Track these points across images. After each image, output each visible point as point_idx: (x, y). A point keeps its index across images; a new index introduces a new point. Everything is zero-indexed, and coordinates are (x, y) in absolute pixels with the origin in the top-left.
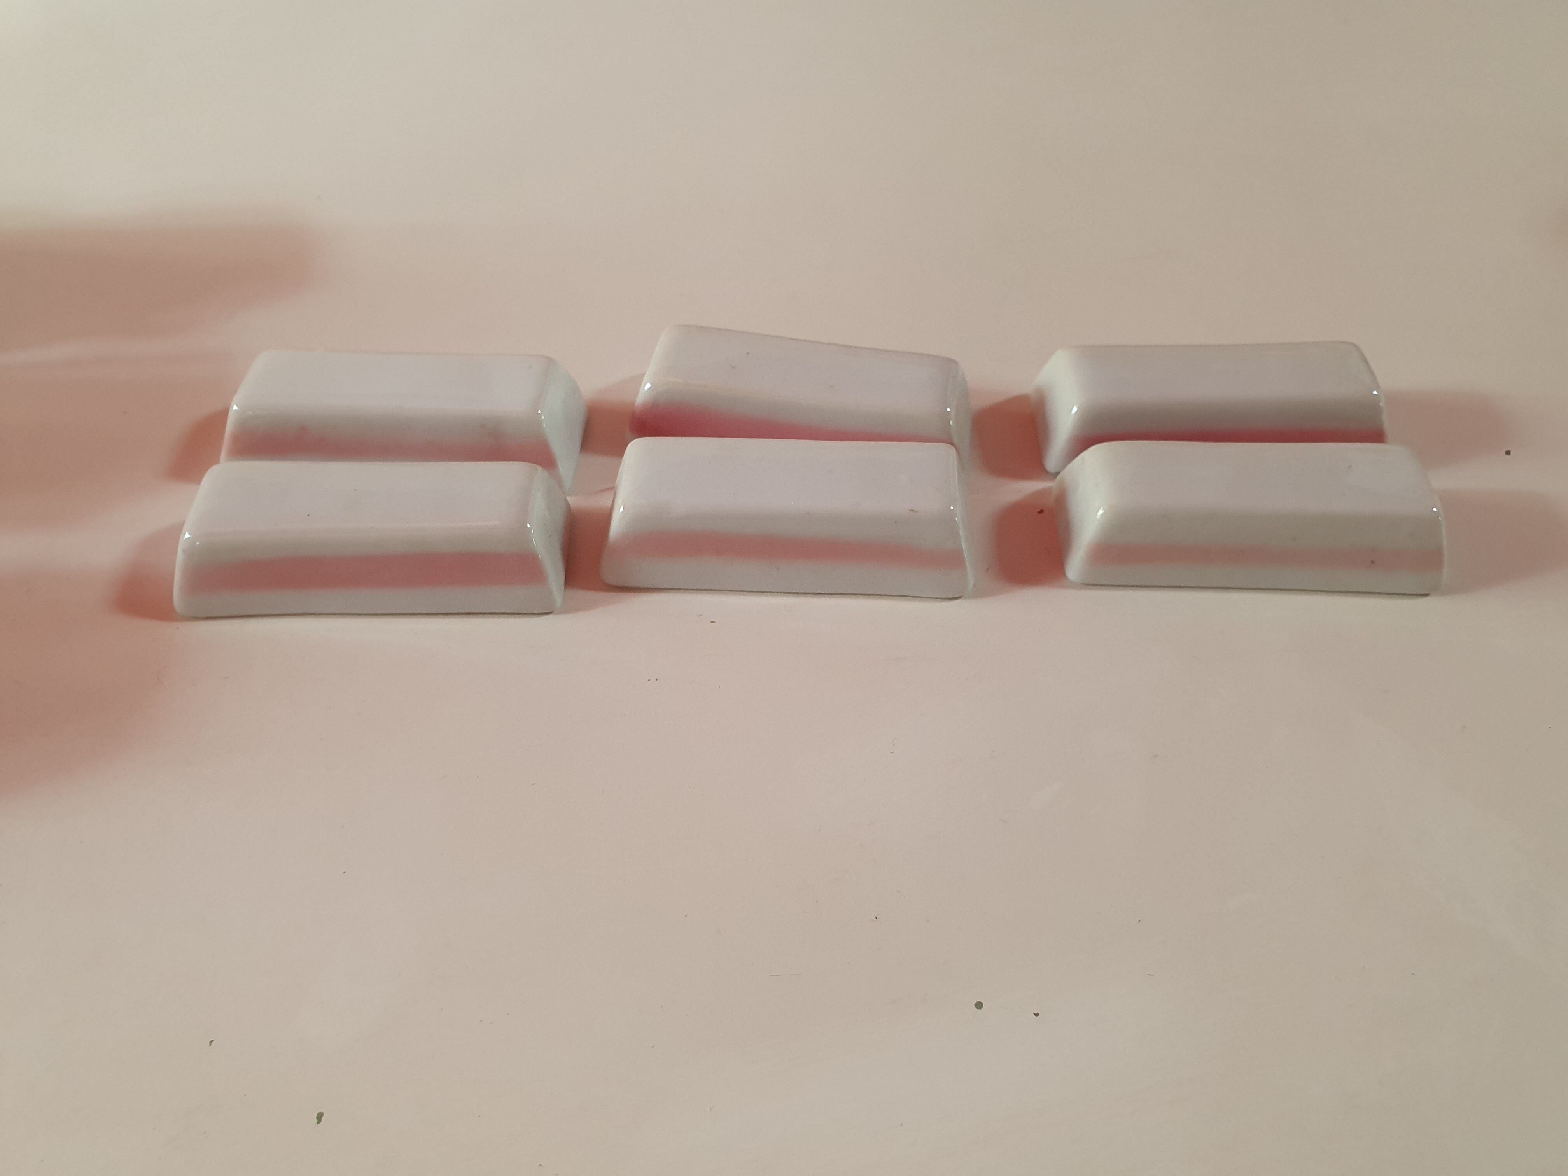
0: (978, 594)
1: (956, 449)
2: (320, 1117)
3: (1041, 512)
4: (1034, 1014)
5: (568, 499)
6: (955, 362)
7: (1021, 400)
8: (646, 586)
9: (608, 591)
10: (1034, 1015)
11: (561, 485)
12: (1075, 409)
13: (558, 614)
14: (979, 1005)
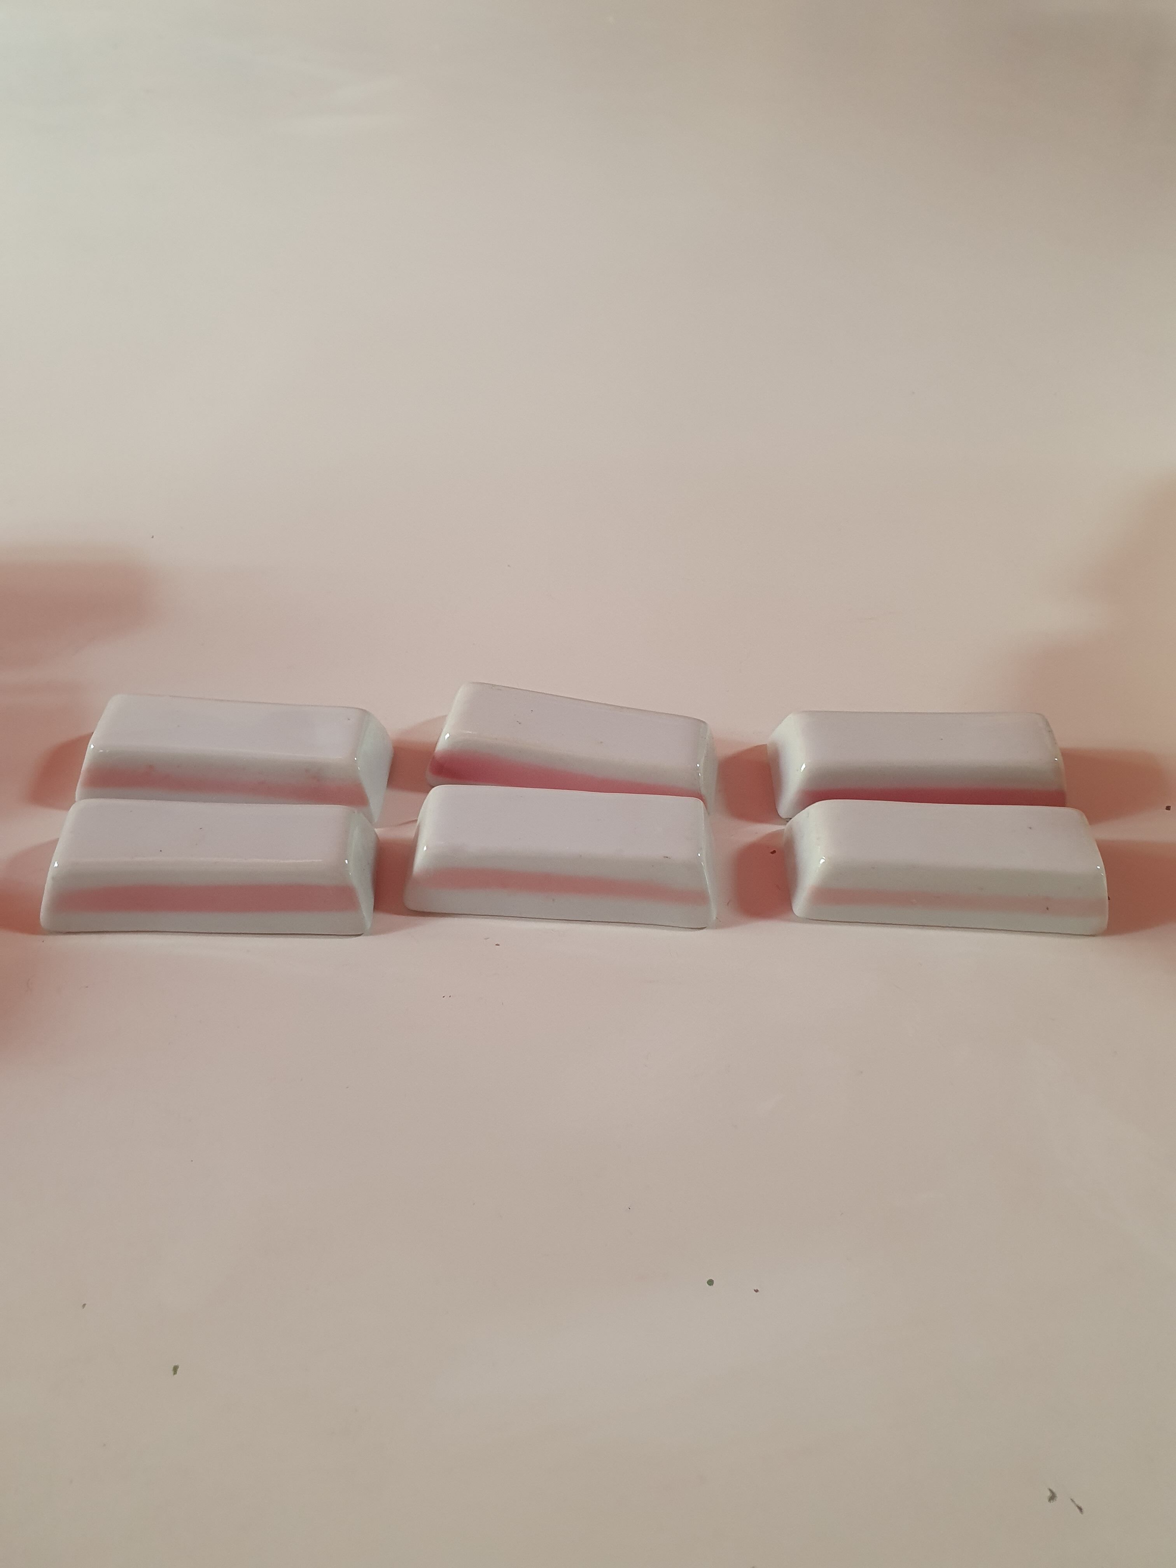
0: (720, 925)
1: (704, 803)
2: (175, 1369)
3: (774, 852)
4: (755, 1290)
5: (376, 830)
6: (704, 722)
7: (761, 749)
8: (439, 911)
9: (408, 915)
10: (754, 1292)
11: (370, 820)
12: (804, 766)
13: (367, 935)
14: (710, 1283)
